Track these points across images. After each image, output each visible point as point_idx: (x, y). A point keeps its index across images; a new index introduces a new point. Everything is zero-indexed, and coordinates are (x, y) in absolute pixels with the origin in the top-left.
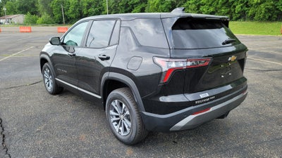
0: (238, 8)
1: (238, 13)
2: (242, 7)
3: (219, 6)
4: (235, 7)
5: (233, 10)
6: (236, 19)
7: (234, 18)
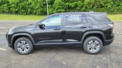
0: (29, 10)
1: (30, 12)
2: (30, 10)
3: (20, 9)
4: (27, 10)
5: (27, 11)
6: (29, 14)
7: (28, 14)
